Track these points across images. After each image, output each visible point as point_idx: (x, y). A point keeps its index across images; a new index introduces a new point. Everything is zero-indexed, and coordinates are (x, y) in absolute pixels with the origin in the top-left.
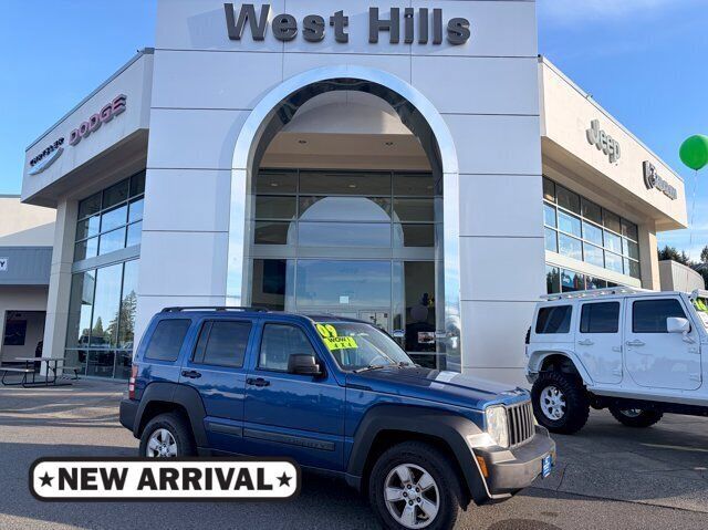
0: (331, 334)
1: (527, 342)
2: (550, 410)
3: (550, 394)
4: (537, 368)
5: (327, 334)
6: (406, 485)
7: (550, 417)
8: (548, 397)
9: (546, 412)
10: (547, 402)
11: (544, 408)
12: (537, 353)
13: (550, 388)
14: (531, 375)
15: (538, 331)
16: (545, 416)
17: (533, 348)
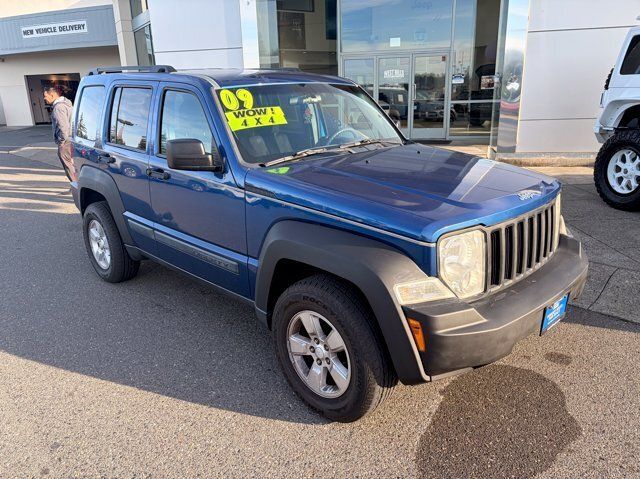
0: (241, 103)
1: (607, 87)
2: (620, 180)
3: (623, 160)
4: (613, 123)
5: (234, 105)
6: (312, 337)
7: (618, 188)
8: (620, 164)
9: (613, 182)
10: (618, 169)
11: (612, 177)
12: (617, 103)
13: (625, 152)
14: (602, 133)
15: (624, 71)
16: (611, 188)
17: (611, 96)
